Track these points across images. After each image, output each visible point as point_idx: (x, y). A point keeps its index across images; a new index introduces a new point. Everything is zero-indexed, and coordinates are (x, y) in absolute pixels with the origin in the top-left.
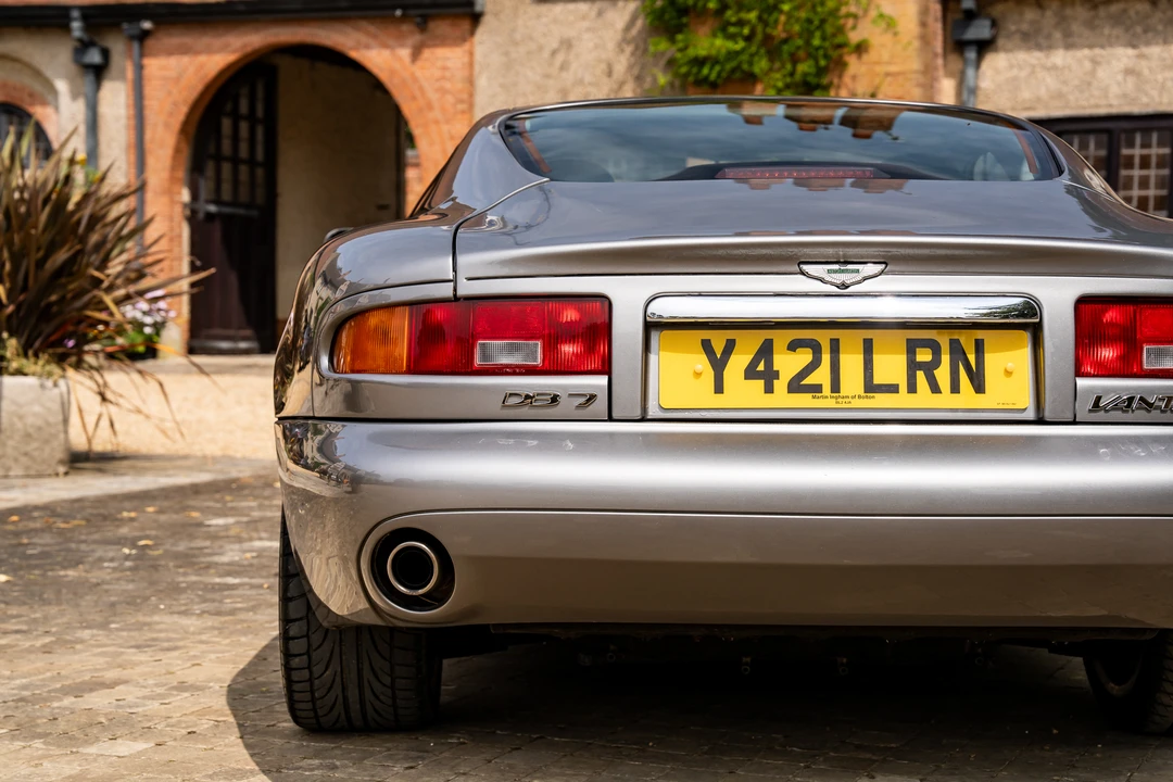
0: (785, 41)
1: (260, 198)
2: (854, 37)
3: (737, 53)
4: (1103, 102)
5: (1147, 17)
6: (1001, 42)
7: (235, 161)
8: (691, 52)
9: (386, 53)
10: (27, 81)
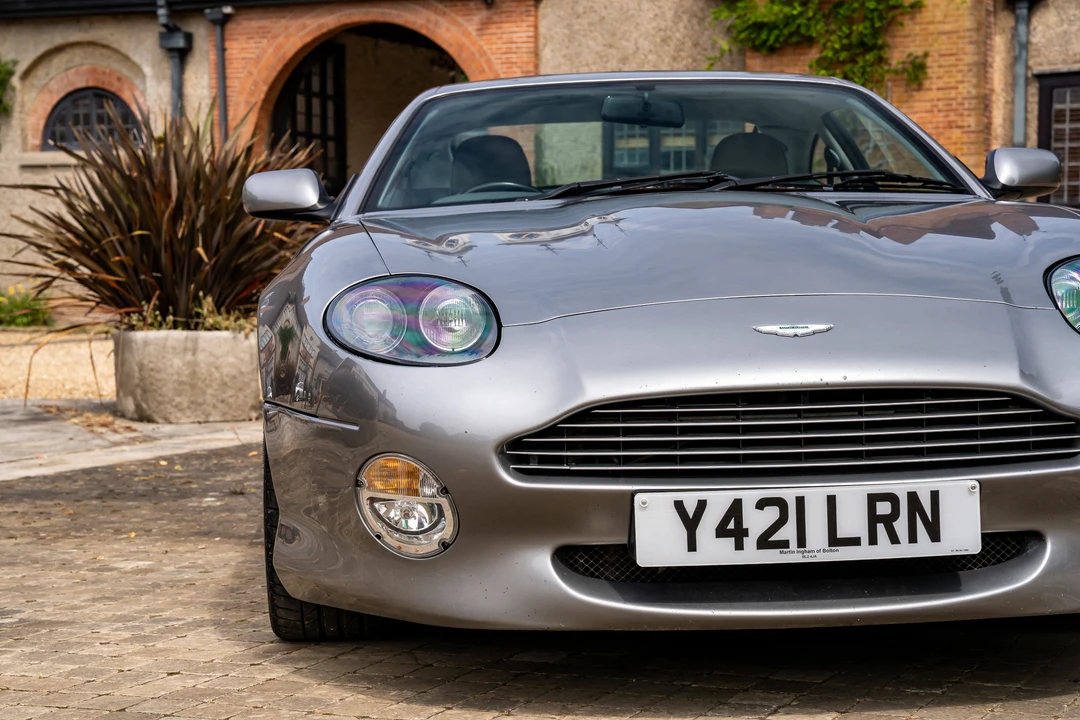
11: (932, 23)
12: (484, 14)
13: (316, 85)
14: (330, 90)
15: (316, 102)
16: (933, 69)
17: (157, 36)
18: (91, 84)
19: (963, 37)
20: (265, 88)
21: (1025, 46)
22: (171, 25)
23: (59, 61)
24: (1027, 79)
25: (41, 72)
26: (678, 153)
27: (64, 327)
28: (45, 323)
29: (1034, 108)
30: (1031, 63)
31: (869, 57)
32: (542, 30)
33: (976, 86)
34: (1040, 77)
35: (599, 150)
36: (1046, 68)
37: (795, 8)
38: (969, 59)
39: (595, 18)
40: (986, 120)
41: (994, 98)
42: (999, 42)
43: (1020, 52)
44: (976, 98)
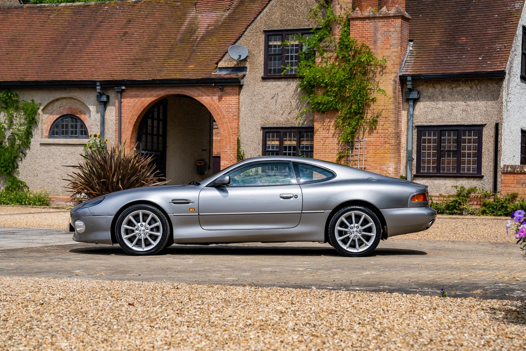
0: (348, 97)
1: (160, 149)
2: (372, 96)
3: (331, 101)
4: (455, 120)
5: (469, 92)
6: (421, 99)
7: (152, 135)
8: (316, 101)
9: (209, 98)
10: (79, 106)
11: (380, 106)
12: (220, 93)
13: (156, 116)
14: (161, 117)
15: (155, 122)
16: (381, 122)
17: (96, 96)
18: (69, 113)
19: (390, 111)
20: (136, 117)
21: (412, 116)
22: (101, 93)
23: (57, 104)
24: (413, 127)
25: (50, 108)
26: (290, 147)
27: (55, 207)
28: (47, 205)
29: (415, 137)
30: (414, 122)
31: (358, 117)
32: (241, 100)
33: (395, 129)
34: (417, 127)
35: (261, 145)
36: (420, 124)
37: (331, 98)
38: (392, 119)
39: (261, 97)
40: (398, 141)
41: (402, 133)
42: (404, 113)
43: (410, 118)
44: (395, 133)
